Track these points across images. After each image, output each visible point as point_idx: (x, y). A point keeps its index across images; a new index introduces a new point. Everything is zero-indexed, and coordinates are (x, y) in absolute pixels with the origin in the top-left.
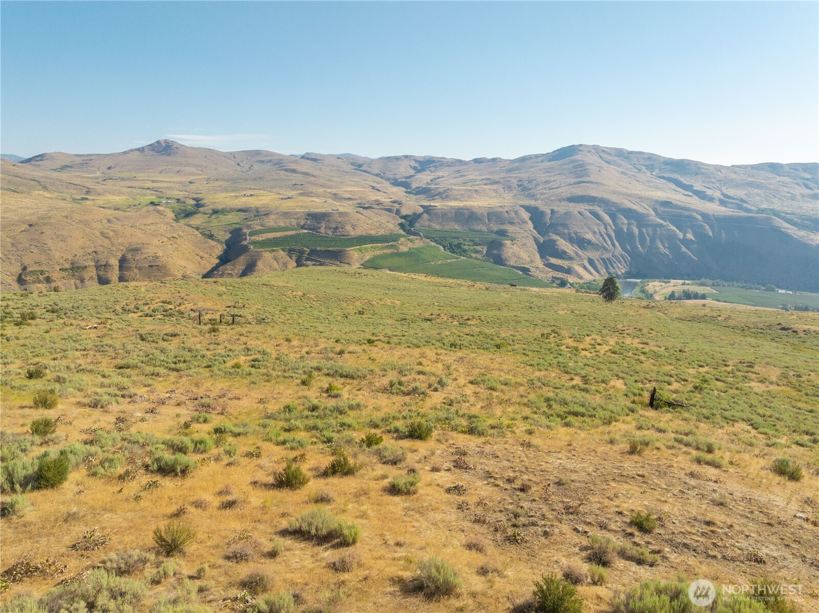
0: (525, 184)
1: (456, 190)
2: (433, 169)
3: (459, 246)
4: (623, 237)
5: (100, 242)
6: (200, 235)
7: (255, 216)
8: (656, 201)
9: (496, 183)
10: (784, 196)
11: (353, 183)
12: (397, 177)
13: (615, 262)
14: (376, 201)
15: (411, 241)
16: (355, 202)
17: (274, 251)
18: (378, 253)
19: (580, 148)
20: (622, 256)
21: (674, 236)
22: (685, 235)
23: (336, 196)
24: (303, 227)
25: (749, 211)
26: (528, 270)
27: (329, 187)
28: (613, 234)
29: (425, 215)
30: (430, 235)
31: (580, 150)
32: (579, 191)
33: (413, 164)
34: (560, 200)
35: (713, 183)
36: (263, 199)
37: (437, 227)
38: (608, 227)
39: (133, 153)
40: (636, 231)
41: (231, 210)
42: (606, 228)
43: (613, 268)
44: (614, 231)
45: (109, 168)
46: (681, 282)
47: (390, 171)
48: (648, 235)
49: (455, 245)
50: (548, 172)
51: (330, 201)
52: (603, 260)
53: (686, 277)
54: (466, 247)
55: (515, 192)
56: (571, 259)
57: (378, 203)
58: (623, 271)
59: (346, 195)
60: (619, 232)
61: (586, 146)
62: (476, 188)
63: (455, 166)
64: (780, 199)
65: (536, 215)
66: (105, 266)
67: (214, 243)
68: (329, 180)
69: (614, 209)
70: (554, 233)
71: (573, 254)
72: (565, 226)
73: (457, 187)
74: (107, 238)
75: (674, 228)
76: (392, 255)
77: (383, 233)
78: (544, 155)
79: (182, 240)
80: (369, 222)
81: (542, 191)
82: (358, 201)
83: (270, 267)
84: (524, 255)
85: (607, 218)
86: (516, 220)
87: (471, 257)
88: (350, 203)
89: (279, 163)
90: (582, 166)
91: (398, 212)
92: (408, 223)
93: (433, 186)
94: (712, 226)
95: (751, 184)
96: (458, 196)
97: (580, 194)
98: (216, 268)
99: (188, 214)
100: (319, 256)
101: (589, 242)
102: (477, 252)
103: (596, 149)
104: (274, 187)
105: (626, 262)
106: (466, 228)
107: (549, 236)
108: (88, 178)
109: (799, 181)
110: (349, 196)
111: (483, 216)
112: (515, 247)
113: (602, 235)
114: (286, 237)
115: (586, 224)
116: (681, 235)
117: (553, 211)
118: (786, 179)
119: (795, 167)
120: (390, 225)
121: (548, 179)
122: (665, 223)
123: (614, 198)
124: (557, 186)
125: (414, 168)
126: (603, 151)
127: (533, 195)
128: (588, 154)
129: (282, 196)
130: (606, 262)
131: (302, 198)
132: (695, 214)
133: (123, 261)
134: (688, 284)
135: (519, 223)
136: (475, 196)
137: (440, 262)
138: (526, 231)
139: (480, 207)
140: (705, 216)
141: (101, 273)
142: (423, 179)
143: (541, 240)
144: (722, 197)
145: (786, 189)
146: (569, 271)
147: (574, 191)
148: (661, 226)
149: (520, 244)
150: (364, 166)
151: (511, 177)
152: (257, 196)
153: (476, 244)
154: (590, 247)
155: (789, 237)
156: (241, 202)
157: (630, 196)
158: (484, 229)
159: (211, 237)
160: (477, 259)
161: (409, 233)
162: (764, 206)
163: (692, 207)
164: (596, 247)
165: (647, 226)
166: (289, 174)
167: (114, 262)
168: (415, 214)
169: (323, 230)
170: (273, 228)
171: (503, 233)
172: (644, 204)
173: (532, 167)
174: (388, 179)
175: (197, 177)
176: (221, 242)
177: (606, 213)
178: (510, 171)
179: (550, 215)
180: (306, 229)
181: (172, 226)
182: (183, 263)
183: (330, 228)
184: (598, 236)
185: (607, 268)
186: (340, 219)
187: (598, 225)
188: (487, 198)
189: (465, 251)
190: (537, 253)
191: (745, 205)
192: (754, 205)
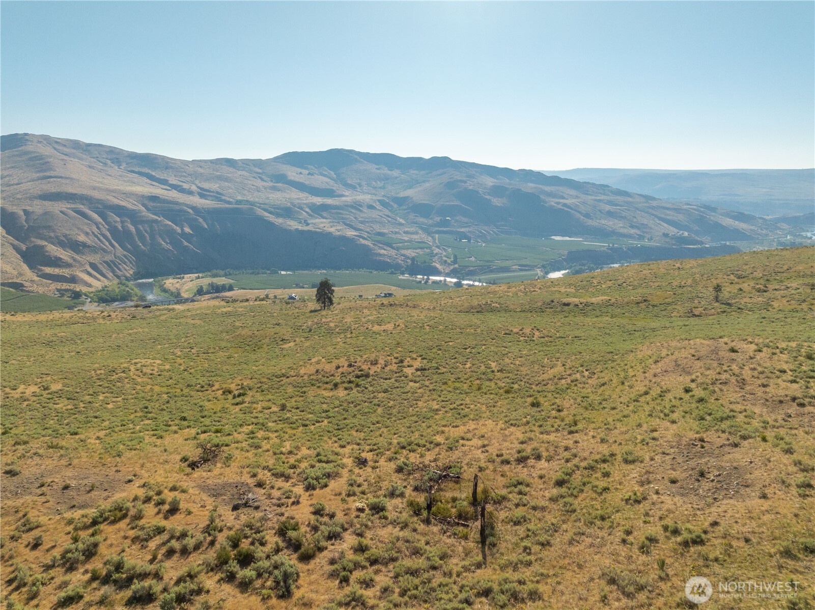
4: (120, 236)
8: (143, 196)
13: (120, 264)
19: (26, 137)
20: (125, 256)
21: (174, 231)
22: (182, 230)
25: (229, 203)
28: (108, 234)
31: (27, 140)
32: (50, 188)
38: (101, 226)
40: (132, 228)
42: (98, 228)
43: (120, 270)
44: (109, 230)
46: (194, 276)
48: (146, 231)
52: (106, 262)
56: (68, 265)
58: (131, 273)
60: (113, 231)
69: (100, 206)
70: (37, 238)
71: (70, 261)
72: (49, 228)
75: (170, 223)
85: (95, 216)
94: (205, 219)
97: (54, 191)
101: (84, 245)
105: (131, 263)
107: (32, 242)
113: (96, 236)
115: (75, 225)
122: (160, 219)
123: (96, 195)
124: (16, 181)
130: (111, 265)
132: (185, 208)
140: (193, 208)
143: (24, 248)
146: (73, 280)
148: (156, 221)
157: (113, 191)
162: (239, 198)
163: (181, 201)
165: (142, 223)
177: (93, 211)
179: (24, 217)
184: (92, 237)
185: (113, 272)
187: (88, 224)
190: (22, 263)
191: (223, 198)
192: (230, 197)
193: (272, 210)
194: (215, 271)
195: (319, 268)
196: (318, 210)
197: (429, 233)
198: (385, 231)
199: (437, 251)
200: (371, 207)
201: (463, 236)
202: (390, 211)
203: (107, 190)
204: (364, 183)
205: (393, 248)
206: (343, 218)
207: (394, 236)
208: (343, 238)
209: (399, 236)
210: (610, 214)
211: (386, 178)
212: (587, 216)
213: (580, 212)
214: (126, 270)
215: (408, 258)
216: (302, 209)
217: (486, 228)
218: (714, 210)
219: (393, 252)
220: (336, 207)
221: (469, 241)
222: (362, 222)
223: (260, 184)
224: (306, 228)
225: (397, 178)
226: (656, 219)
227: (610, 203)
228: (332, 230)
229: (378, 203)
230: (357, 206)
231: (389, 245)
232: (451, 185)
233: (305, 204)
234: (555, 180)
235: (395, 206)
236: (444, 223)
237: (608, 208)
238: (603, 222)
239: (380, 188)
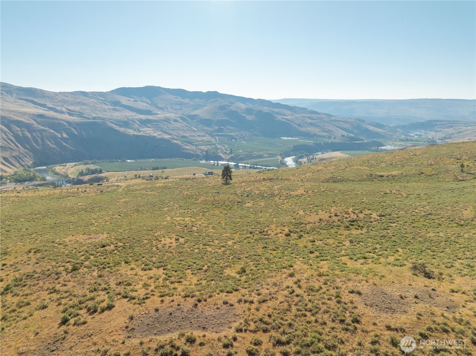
4: (22, 140)
8: (33, 115)
13: (23, 158)
20: (26, 152)
21: (56, 136)
22: (62, 135)
25: (89, 119)
28: (13, 139)
40: (29, 135)
42: (6, 135)
44: (13, 136)
46: (72, 164)
48: (38, 137)
52: (14, 157)
58: (31, 163)
60: (16, 136)
69: (5, 121)
75: (53, 131)
94: (75, 129)
105: (30, 157)
113: (5, 140)
116: (59, 136)
122: (46, 129)
130: (17, 159)
132: (62, 122)
140: (68, 122)
144: (68, 111)
148: (44, 130)
157: (13, 111)
162: (94, 115)
163: (58, 117)
165: (35, 131)
185: (19, 163)
191: (84, 115)
192: (88, 115)
193: (116, 123)
194: (86, 161)
195: (150, 158)
196: (145, 123)
197: (212, 136)
198: (187, 135)
199: (219, 146)
200: (176, 121)
201: (232, 138)
202: (187, 123)
203: (9, 111)
204: (168, 106)
205: (193, 145)
206: (160, 128)
207: (192, 138)
208: (163, 140)
209: (195, 138)
210: (311, 124)
211: (181, 104)
212: (299, 125)
213: (295, 123)
214: (27, 161)
215: (203, 151)
216: (134, 122)
217: (244, 133)
218: (363, 121)
219: (194, 148)
220: (155, 121)
221: (236, 140)
222: (172, 130)
223: (106, 107)
224: (139, 134)
225: (188, 103)
226: (335, 127)
227: (309, 118)
228: (155, 134)
229: (179, 119)
230: (167, 120)
231: (191, 143)
232: (222, 108)
233: (136, 119)
234: (277, 105)
235: (190, 120)
236: (220, 130)
237: (309, 121)
238: (309, 129)
239: (179, 109)
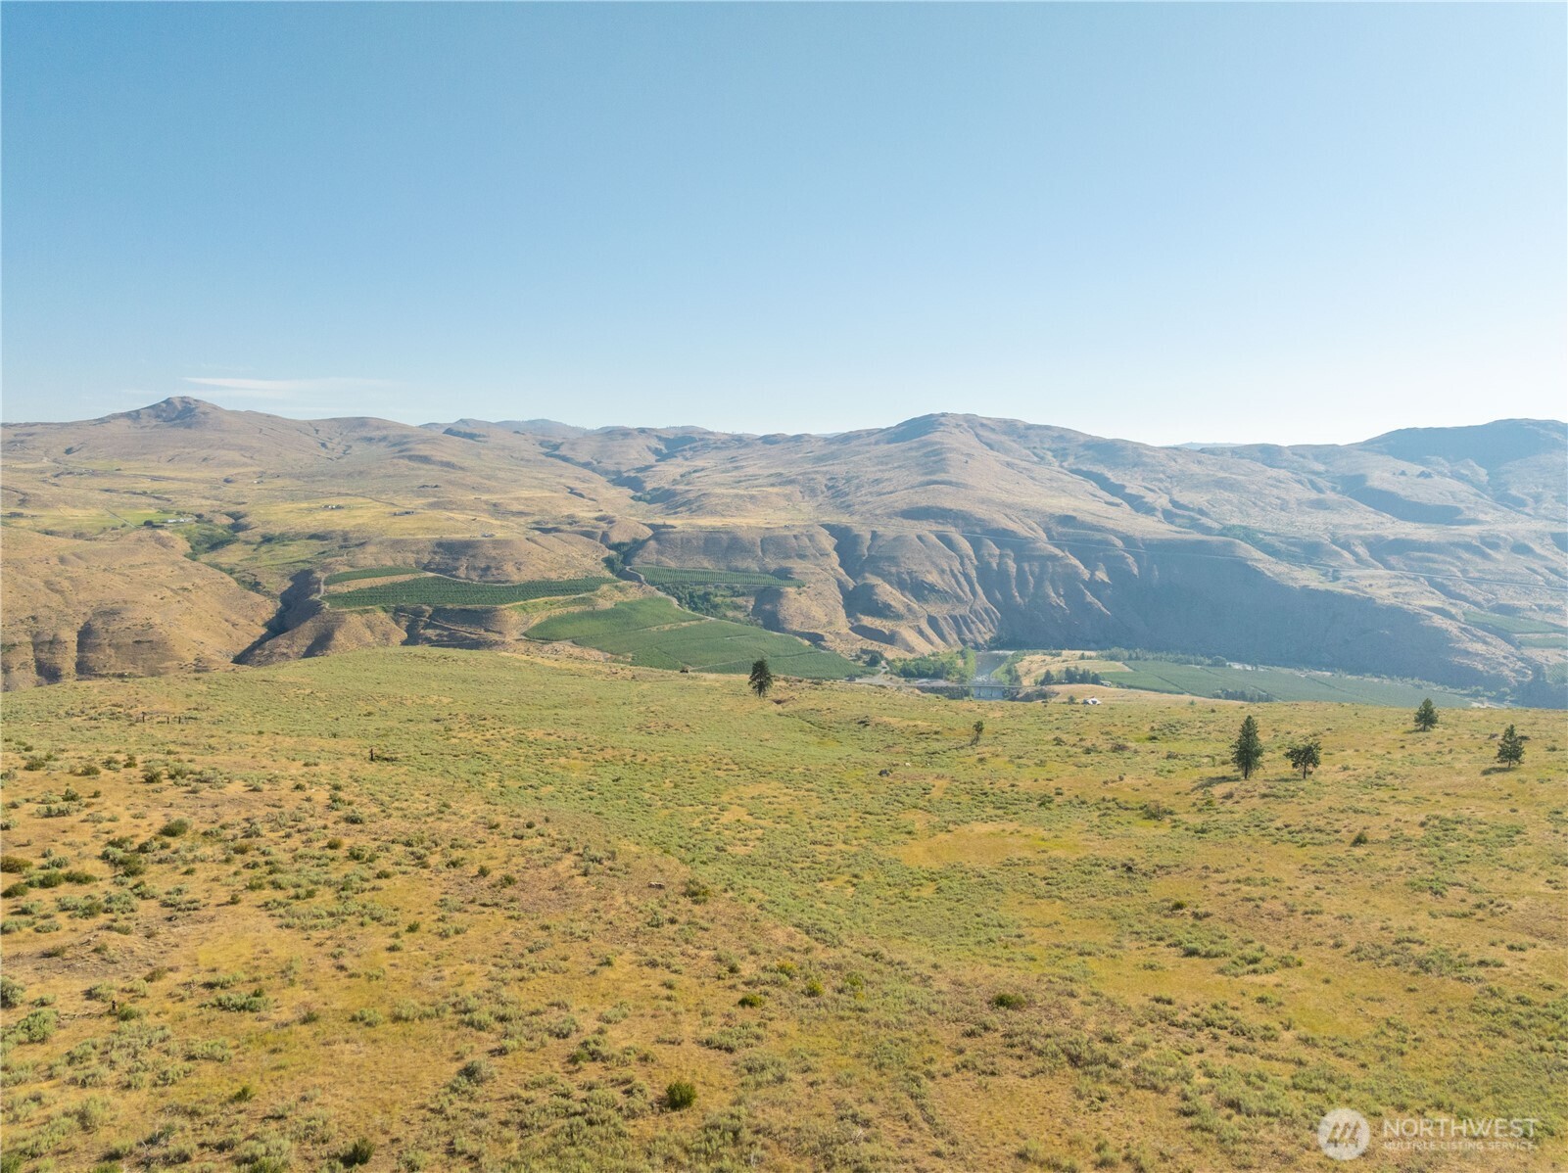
0: (840, 484)
1: (717, 496)
2: (688, 454)
3: (705, 597)
4: (991, 579)
5: (43, 600)
6: (234, 584)
7: (341, 547)
9: (791, 482)
10: (1270, 504)
11: (536, 482)
12: (623, 468)
14: (568, 517)
15: (621, 590)
16: (530, 519)
17: (367, 611)
18: (557, 612)
19: (942, 419)
20: (986, 610)
21: (1075, 574)
22: (1092, 574)
23: (496, 509)
24: (426, 568)
26: (821, 638)
27: (489, 491)
28: (973, 574)
29: (652, 544)
30: (657, 579)
31: (941, 424)
32: (923, 500)
33: (655, 443)
34: (890, 516)
35: (1161, 480)
36: (361, 514)
37: (673, 564)
38: (966, 561)
39: (118, 422)
40: (1012, 567)
41: (296, 537)
42: (962, 564)
43: (970, 631)
44: (977, 568)
45: (69, 451)
47: (610, 457)
48: (1032, 574)
49: (699, 597)
50: (882, 463)
51: (484, 518)
52: (953, 618)
53: (1092, 645)
54: (718, 600)
55: (820, 499)
56: (899, 617)
57: (572, 521)
58: (987, 637)
59: (516, 507)
60: (984, 570)
61: (954, 416)
62: (754, 492)
63: (728, 448)
64: (1263, 509)
65: (845, 541)
66: (51, 642)
67: (258, 598)
68: (489, 478)
69: (976, 529)
70: (872, 573)
71: (903, 610)
72: (893, 560)
73: (718, 491)
74: (57, 591)
75: (1077, 562)
76: (581, 616)
77: (572, 577)
78: (882, 430)
79: (201, 593)
80: (547, 557)
81: (864, 499)
82: (537, 518)
83: (359, 640)
84: (818, 613)
85: (964, 545)
86: (811, 551)
87: (725, 616)
88: (522, 520)
89: (401, 444)
90: (936, 453)
91: (605, 537)
92: (621, 558)
93: (681, 488)
94: (1138, 558)
95: (1220, 484)
96: (719, 508)
97: (924, 504)
98: (258, 644)
99: (216, 544)
100: (448, 620)
101: (932, 588)
102: (737, 607)
103: (972, 423)
104: (383, 492)
105: (992, 622)
106: (722, 565)
107: (864, 579)
108: (25, 471)
109: (1304, 477)
110: (521, 508)
111: (754, 544)
112: (803, 599)
113: (954, 576)
114: (394, 585)
115: (928, 557)
116: (1086, 574)
117: (874, 535)
118: (1282, 474)
119: (1300, 451)
120: (587, 560)
121: (878, 475)
122: (1062, 555)
123: (979, 511)
124: (891, 488)
125: (657, 452)
126: (982, 425)
127: (849, 506)
128: (956, 431)
129: (396, 510)
130: (959, 623)
131: (431, 513)
132: (1111, 537)
133: (85, 635)
134: (1090, 658)
135: (815, 556)
136: (750, 506)
137: (667, 627)
138: (825, 570)
139: (750, 527)
140: (1125, 538)
141: (43, 656)
142: (668, 473)
144: (1169, 506)
145: (1275, 492)
146: (891, 639)
147: (916, 498)
148: (1054, 558)
149: (812, 592)
150: (562, 448)
151: (817, 472)
152: (350, 508)
153: (736, 594)
154: (932, 597)
155: (1259, 574)
156: (319, 520)
157: (1006, 506)
158: (754, 566)
159: (255, 586)
160: (735, 620)
161: (622, 575)
163: (1109, 525)
164: (943, 596)
165: (1031, 558)
166: (414, 464)
167: (70, 636)
168: (635, 541)
169: (462, 573)
170: (371, 570)
171: (784, 574)
172: (1029, 521)
173: (858, 453)
174: (605, 473)
175: (241, 470)
176: (274, 597)
177: (966, 537)
178: (819, 459)
179: (869, 542)
180: (432, 571)
181: (182, 568)
182: (198, 635)
183: (475, 569)
184: (948, 577)
185: (960, 633)
186: (494, 553)
187: (949, 558)
188: (770, 511)
189: (715, 606)
190: (841, 608)
192: (1216, 520)
206: (1434, 571)
230: (1481, 546)
